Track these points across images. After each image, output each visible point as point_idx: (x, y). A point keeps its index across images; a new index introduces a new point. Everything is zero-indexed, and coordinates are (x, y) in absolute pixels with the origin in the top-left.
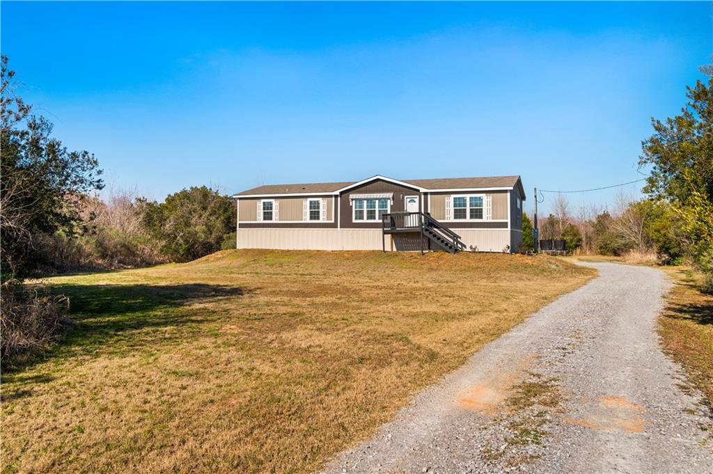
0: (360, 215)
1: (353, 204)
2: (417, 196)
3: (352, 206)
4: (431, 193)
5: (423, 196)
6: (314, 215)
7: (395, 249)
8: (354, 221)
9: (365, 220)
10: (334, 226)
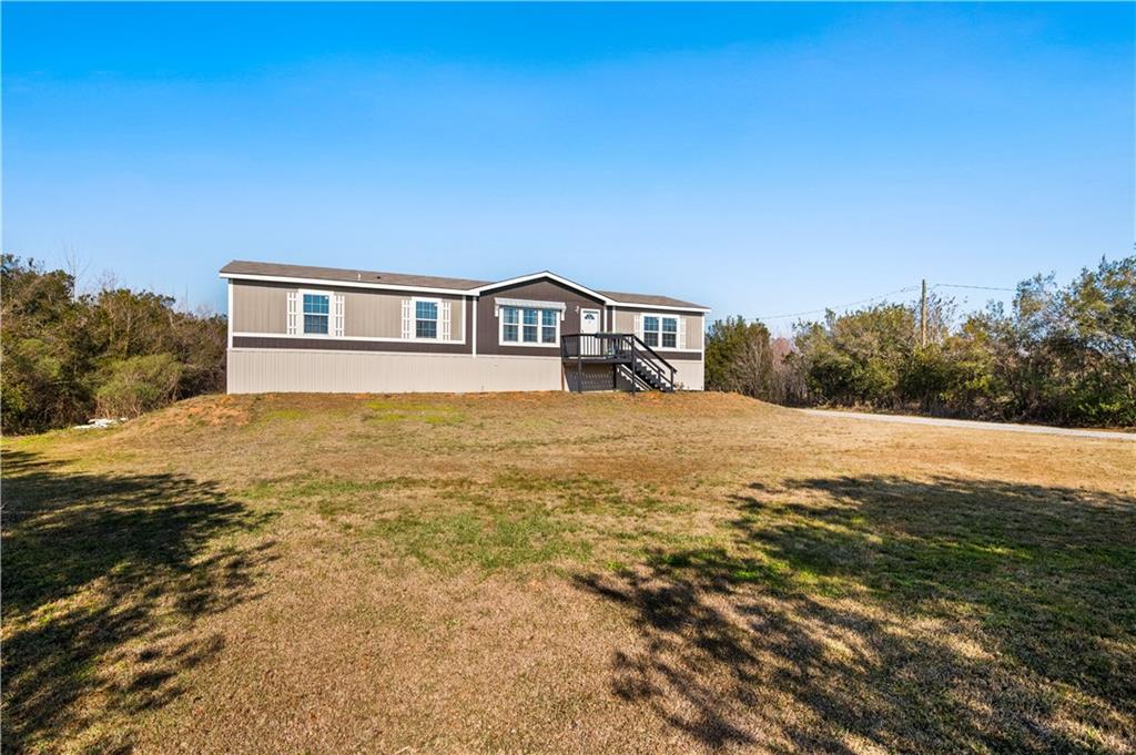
0: (511, 333)
1: (500, 314)
2: (599, 311)
3: (498, 318)
4: (618, 308)
5: (606, 312)
6: (425, 328)
7: (567, 389)
8: (502, 343)
9: (521, 343)
10: (465, 349)
